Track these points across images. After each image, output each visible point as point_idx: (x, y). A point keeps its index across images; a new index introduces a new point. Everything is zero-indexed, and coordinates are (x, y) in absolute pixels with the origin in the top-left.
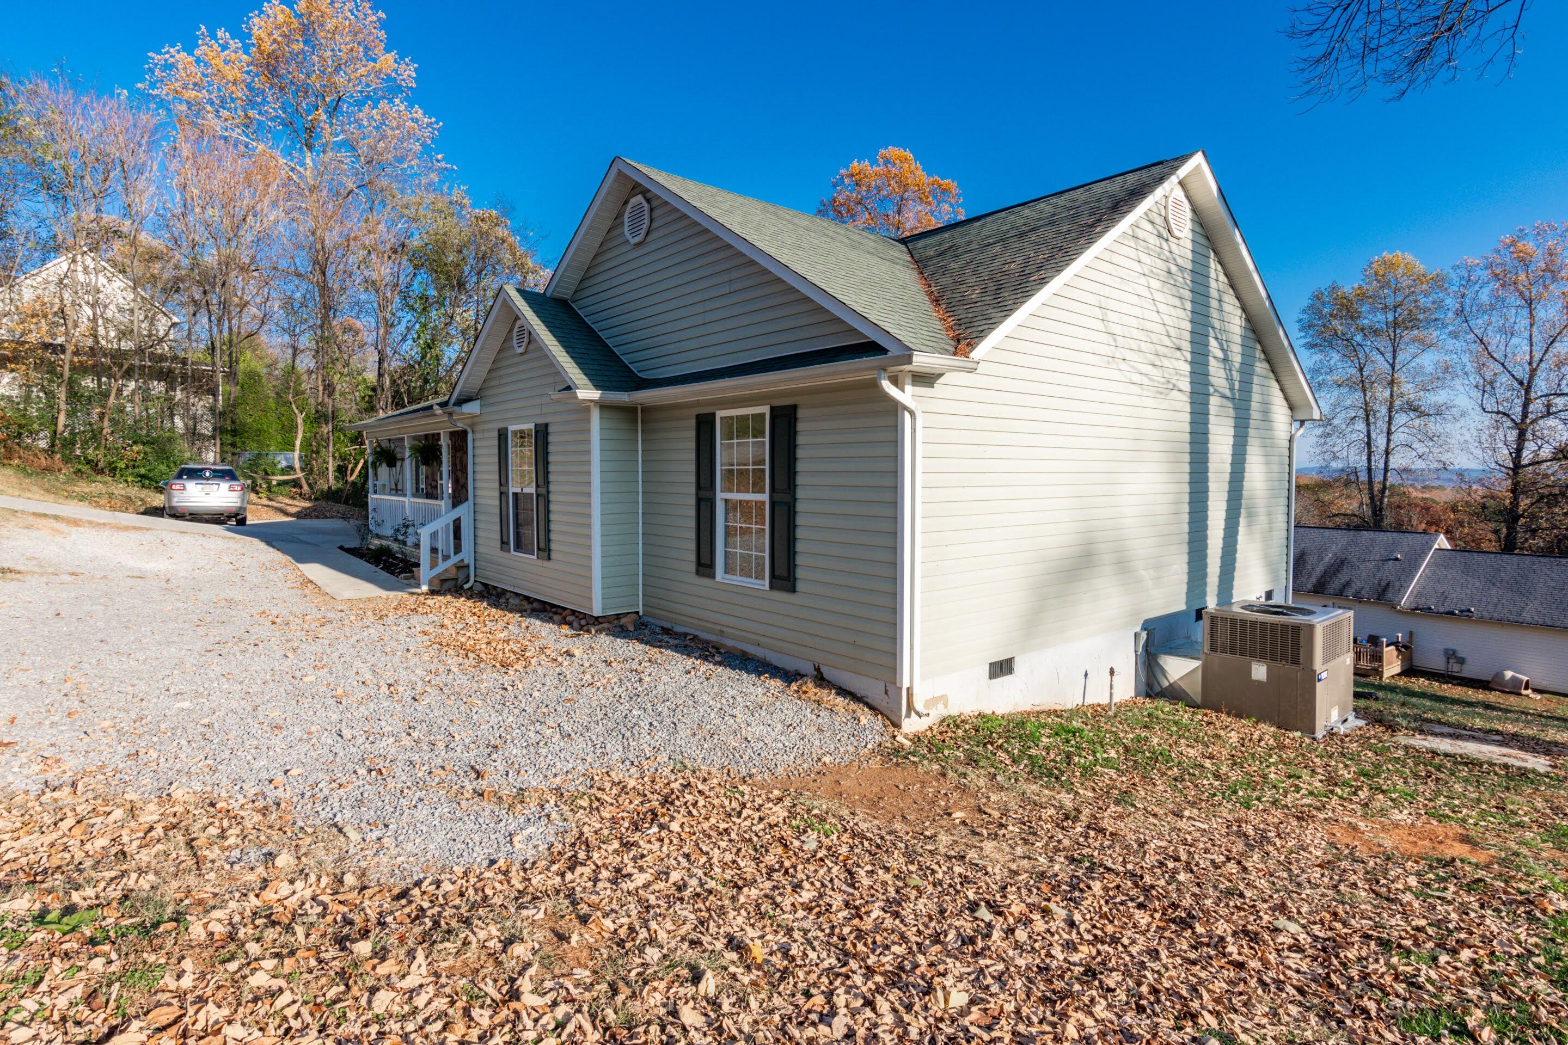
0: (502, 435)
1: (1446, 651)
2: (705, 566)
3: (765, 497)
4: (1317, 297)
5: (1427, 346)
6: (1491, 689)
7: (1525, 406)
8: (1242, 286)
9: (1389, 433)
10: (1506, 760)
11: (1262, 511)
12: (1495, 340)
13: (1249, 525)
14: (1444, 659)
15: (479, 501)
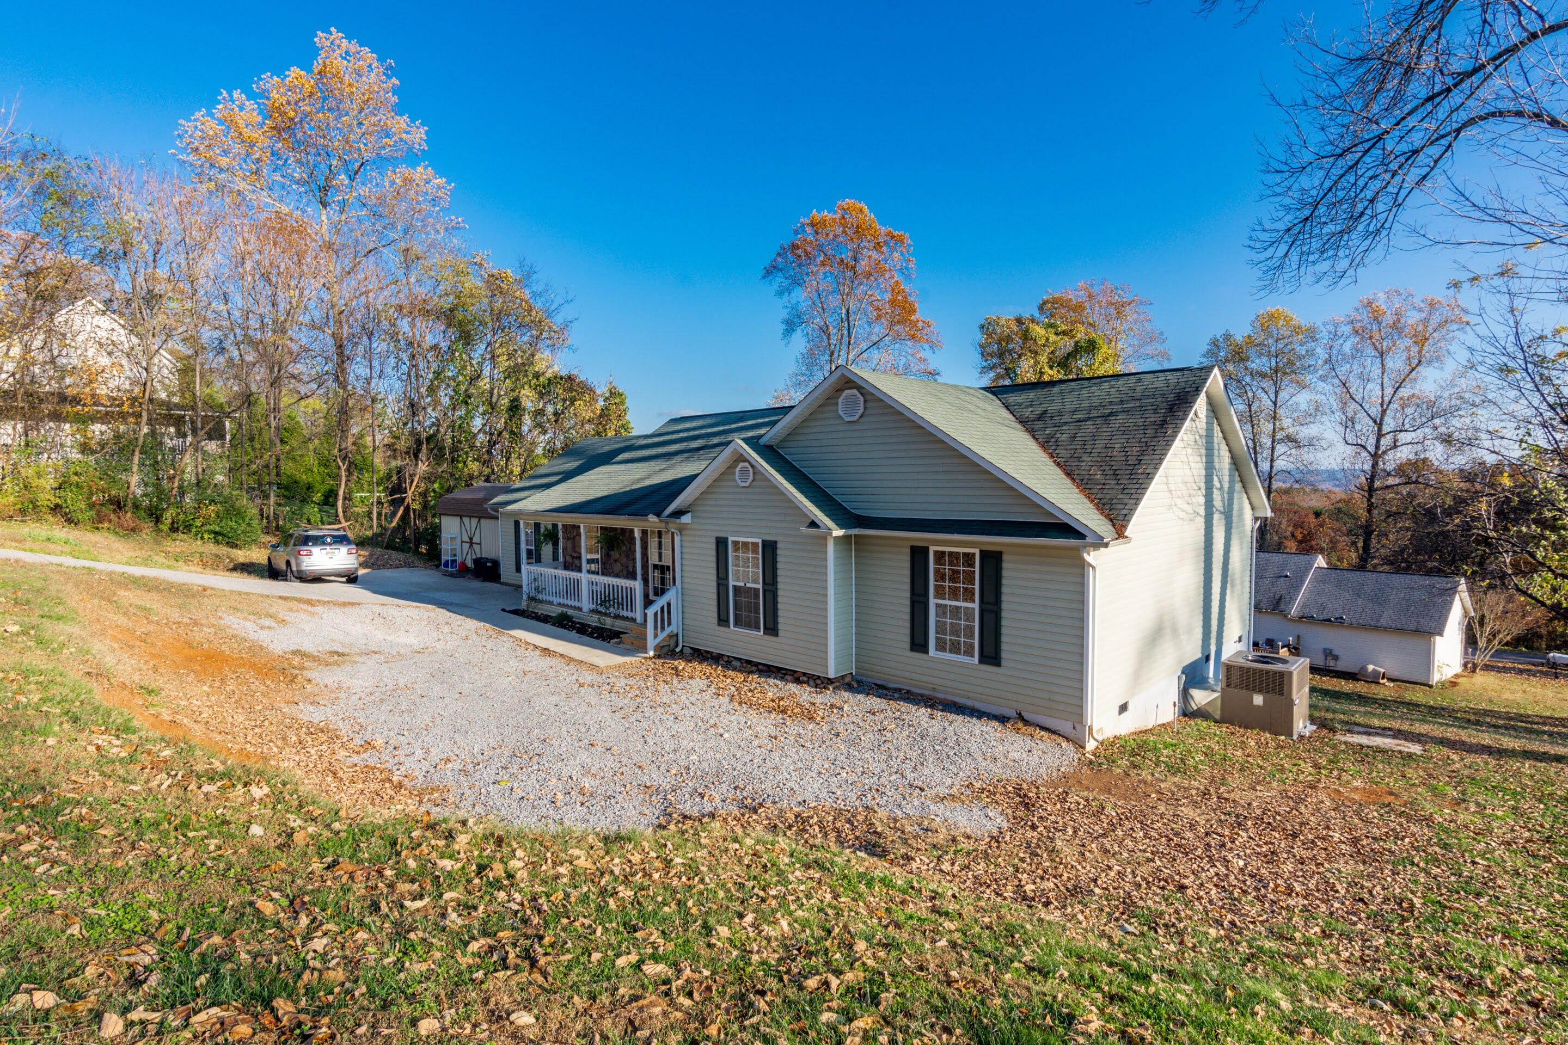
0: (721, 543)
1: (1325, 650)
2: (919, 644)
3: (976, 606)
4: (1215, 343)
5: (1303, 386)
6: (1358, 680)
7: (1378, 441)
8: (1230, 438)
9: (1272, 460)
10: (1399, 748)
11: (1238, 581)
12: (1355, 386)
13: (1232, 591)
14: (1323, 657)
15: (686, 586)
